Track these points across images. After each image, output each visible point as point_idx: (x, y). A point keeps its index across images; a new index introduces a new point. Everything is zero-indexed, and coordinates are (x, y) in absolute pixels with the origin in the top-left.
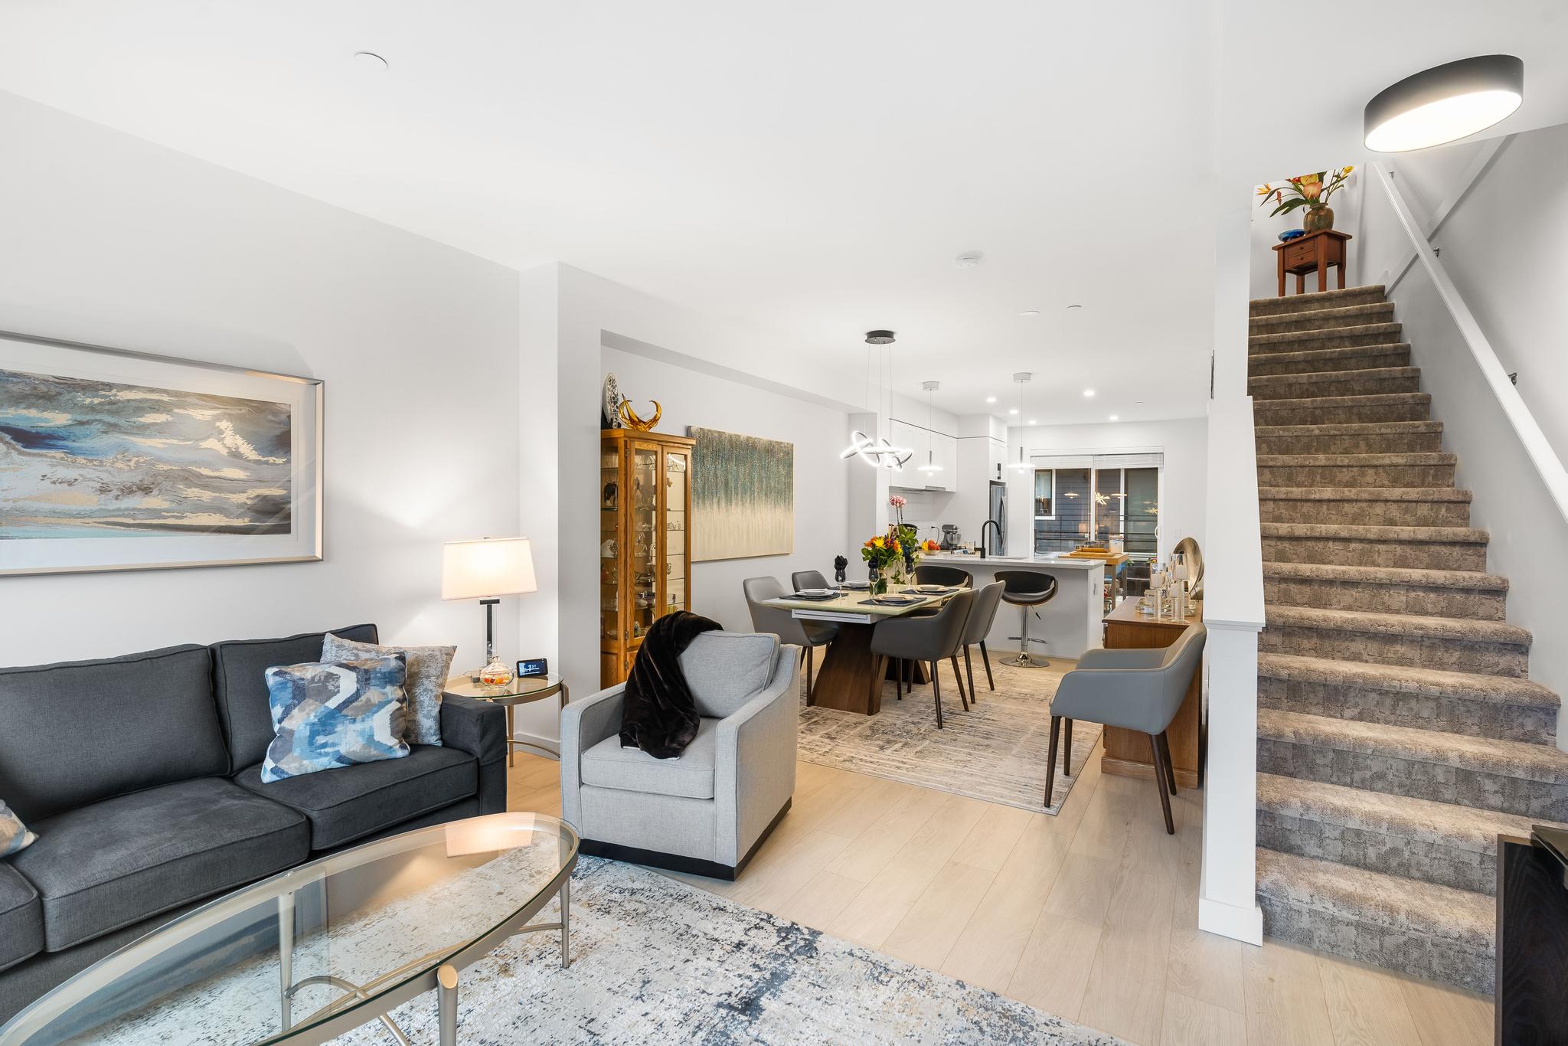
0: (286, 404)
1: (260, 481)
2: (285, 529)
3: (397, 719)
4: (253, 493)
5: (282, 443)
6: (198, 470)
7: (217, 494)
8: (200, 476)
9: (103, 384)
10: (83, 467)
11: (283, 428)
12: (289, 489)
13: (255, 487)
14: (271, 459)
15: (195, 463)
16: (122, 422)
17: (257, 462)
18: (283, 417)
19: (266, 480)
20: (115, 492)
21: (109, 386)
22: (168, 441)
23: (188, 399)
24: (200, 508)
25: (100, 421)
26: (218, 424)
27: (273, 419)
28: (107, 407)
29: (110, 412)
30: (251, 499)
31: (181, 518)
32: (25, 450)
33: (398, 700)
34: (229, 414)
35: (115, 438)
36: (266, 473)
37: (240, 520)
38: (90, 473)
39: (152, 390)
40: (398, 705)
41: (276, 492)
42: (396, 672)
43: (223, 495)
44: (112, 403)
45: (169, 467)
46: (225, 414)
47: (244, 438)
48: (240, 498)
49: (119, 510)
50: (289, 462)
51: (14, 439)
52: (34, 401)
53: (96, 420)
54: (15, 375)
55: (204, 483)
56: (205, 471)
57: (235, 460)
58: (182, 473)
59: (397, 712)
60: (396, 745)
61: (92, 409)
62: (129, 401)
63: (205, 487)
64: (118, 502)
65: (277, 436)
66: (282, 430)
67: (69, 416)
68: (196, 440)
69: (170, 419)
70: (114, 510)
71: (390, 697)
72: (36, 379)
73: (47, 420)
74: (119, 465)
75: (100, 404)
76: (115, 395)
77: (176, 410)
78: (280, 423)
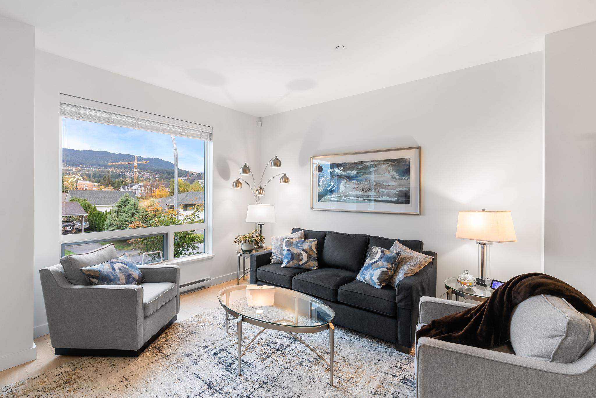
0: (408, 158)
1: (400, 186)
2: (408, 202)
3: (383, 274)
4: (398, 190)
5: (407, 172)
6: (383, 183)
7: (388, 191)
8: (384, 185)
9: (363, 162)
10: (359, 184)
11: (407, 166)
12: (409, 188)
13: (399, 188)
14: (403, 178)
15: (382, 181)
16: (366, 171)
17: (399, 179)
18: (407, 163)
19: (402, 185)
20: (365, 191)
21: (364, 162)
22: (376, 175)
23: (381, 162)
24: (384, 195)
25: (362, 172)
26: (388, 168)
27: (404, 164)
28: (363, 168)
29: (364, 169)
30: (397, 192)
31: (379, 198)
32: (350, 181)
33: (387, 268)
34: (391, 165)
35: (365, 176)
36: (402, 182)
37: (394, 199)
38: (360, 186)
39: (372, 161)
40: (386, 270)
41: (404, 189)
42: (392, 258)
43: (389, 191)
44: (364, 167)
45: (376, 183)
46: (390, 165)
47: (395, 172)
48: (394, 192)
49: (365, 195)
50: (409, 178)
51: (348, 179)
52: (350, 169)
53: (361, 172)
54: (348, 163)
55: (385, 187)
56: (385, 184)
57: (393, 179)
58: (379, 185)
59: (384, 272)
60: (377, 283)
61: (360, 169)
62: (367, 165)
63: (385, 188)
64: (365, 193)
65: (405, 170)
66: (407, 168)
67: (356, 172)
68: (383, 174)
69: (376, 169)
70: (365, 196)
71: (384, 266)
72: (351, 163)
73: (353, 173)
74: (365, 183)
75: (362, 167)
76: (365, 164)
77: (378, 166)
78: (406, 165)
